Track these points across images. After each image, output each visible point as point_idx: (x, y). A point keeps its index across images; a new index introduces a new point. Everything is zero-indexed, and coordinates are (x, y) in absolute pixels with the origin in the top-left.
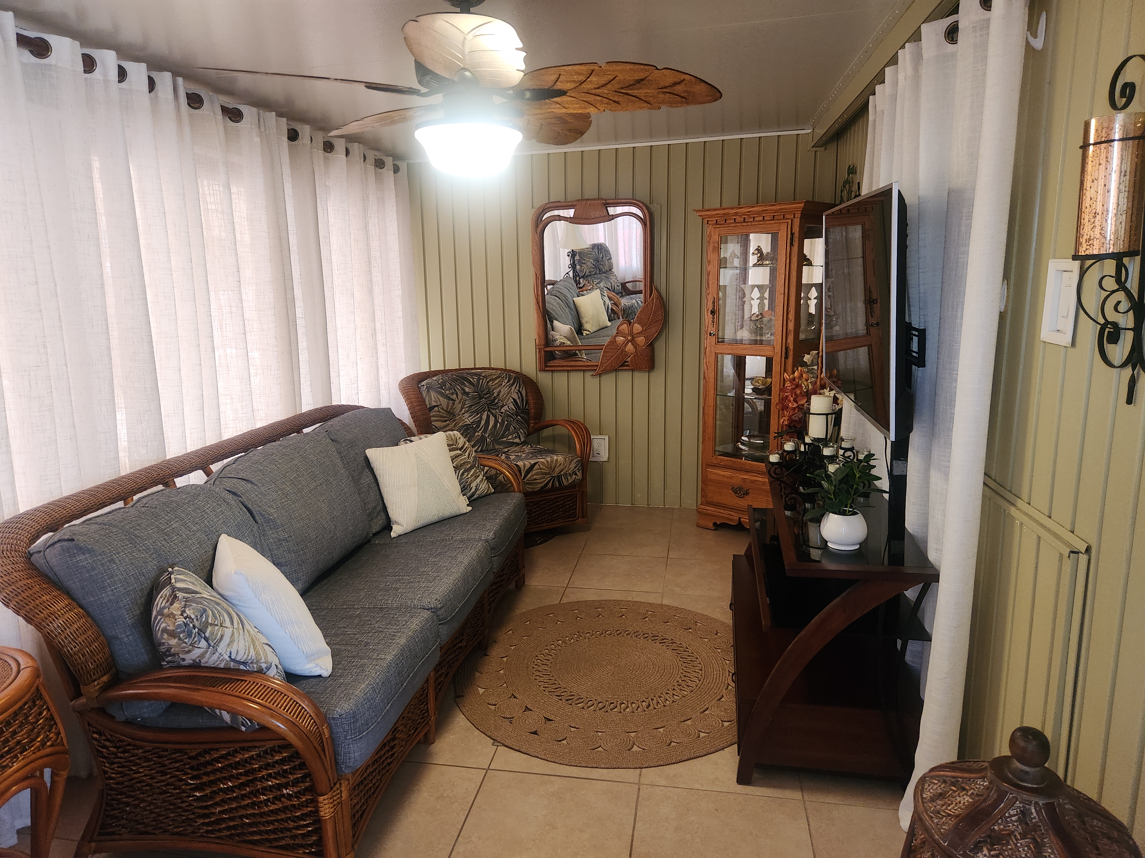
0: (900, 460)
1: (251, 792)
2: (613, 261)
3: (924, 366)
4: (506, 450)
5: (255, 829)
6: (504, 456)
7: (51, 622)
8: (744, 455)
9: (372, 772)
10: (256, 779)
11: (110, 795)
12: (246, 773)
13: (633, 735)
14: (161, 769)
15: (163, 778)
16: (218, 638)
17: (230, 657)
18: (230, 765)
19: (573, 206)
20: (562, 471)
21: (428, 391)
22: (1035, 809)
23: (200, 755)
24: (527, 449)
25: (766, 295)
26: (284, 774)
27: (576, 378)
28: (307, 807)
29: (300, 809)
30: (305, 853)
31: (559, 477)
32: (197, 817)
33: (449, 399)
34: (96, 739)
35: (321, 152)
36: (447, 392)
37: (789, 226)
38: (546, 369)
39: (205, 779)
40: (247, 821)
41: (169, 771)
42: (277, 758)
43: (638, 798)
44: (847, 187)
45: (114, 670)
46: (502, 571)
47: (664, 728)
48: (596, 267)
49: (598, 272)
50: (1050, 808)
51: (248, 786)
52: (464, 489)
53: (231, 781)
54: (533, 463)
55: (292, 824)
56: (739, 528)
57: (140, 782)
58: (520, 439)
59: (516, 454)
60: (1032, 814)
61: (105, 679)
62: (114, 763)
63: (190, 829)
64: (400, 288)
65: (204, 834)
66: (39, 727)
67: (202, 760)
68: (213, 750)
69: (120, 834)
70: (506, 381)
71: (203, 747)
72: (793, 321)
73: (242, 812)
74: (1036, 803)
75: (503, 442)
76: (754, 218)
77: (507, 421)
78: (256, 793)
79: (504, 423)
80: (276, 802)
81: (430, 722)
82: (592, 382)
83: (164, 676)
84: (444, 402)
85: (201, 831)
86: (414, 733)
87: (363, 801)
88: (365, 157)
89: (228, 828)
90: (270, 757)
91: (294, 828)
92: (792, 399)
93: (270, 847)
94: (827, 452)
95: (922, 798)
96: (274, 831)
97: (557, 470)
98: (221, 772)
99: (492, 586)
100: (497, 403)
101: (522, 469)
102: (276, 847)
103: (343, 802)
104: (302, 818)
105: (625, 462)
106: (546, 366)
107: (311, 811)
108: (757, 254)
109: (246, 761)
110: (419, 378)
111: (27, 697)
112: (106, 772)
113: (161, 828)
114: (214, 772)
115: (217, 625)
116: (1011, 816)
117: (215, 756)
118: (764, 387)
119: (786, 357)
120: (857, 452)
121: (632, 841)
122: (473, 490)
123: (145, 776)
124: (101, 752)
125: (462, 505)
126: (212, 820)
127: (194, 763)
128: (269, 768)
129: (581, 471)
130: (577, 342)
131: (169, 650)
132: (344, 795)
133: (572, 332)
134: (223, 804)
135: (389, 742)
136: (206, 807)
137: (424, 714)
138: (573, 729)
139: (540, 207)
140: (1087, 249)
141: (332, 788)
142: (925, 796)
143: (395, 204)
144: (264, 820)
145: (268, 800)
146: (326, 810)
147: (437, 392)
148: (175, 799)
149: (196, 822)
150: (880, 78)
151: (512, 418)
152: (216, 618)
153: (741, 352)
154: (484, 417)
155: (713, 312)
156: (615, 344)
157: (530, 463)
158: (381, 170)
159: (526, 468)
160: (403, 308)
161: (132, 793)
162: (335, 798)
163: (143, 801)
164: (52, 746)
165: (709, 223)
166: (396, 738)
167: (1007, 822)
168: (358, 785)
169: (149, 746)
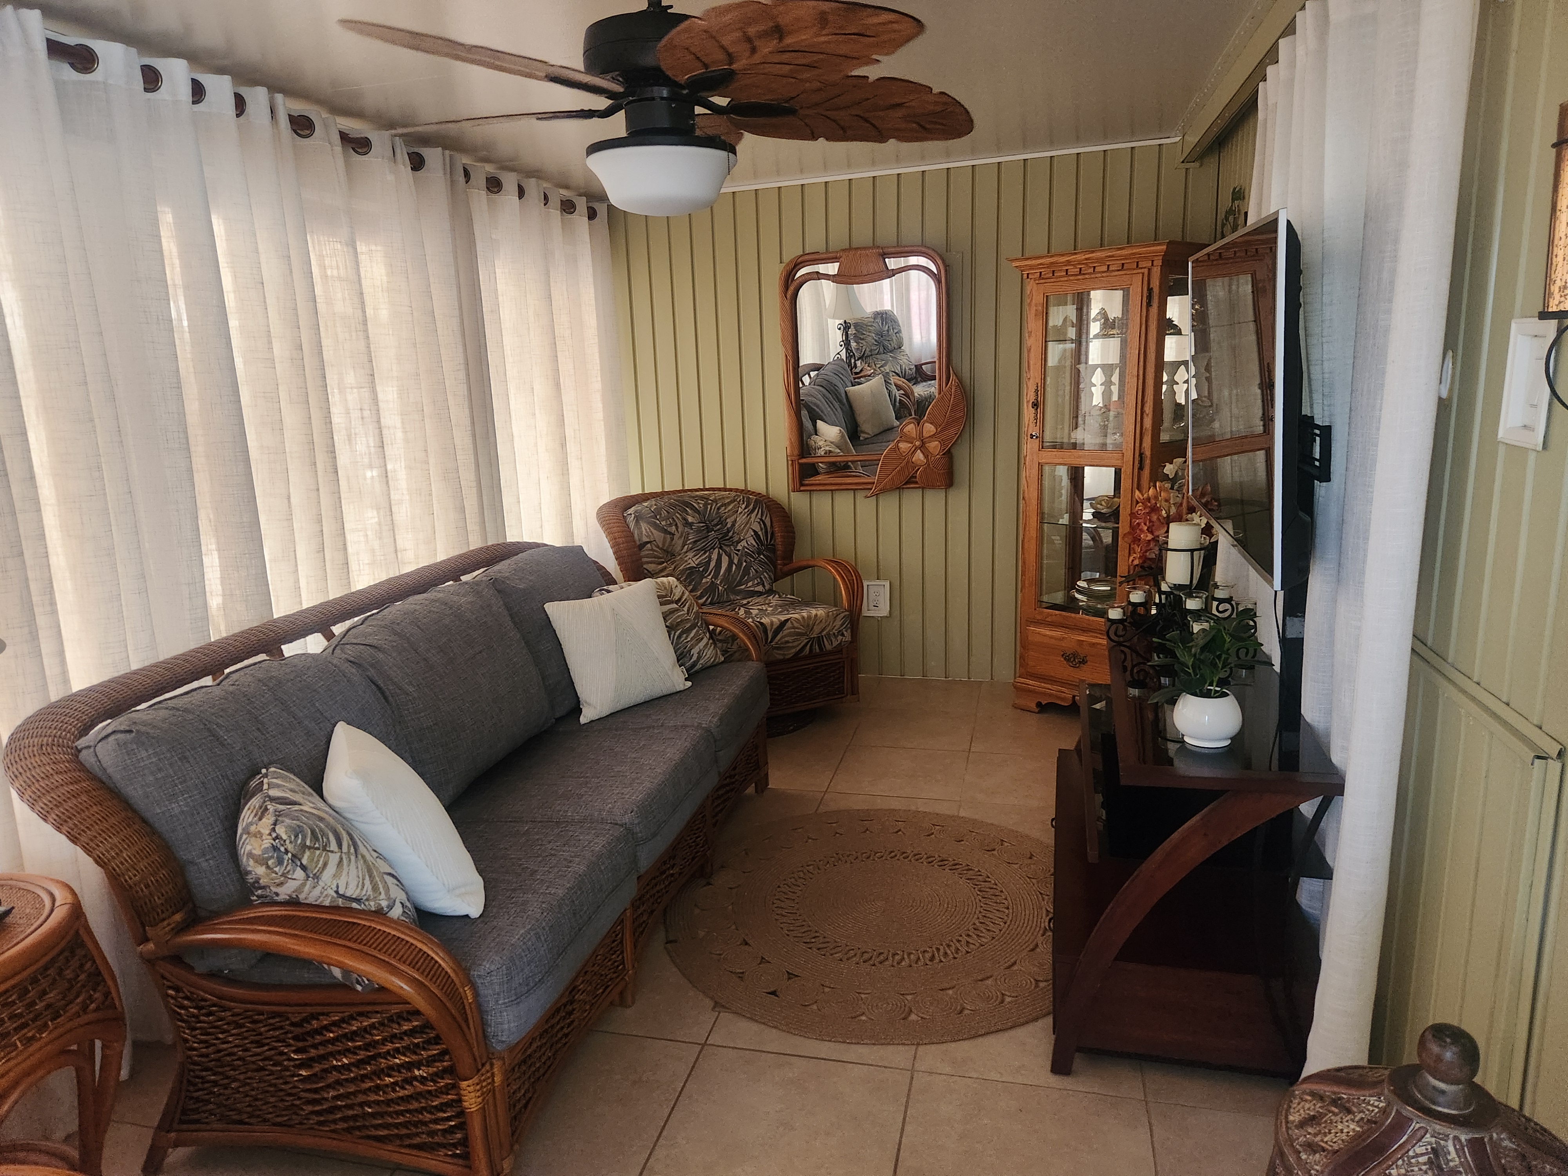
0: (1297, 617)
1: (374, 1073)
2: (904, 334)
3: (1328, 479)
4: (745, 602)
5: (380, 1122)
6: (742, 610)
7: (101, 842)
8: (1081, 607)
9: (541, 1047)
10: (379, 1055)
11: (193, 1071)
12: (367, 1047)
13: (909, 997)
14: (256, 1038)
15: (258, 1050)
16: (319, 866)
17: (337, 892)
18: (345, 1036)
19: (836, 258)
20: (823, 631)
21: (637, 522)
22: (1455, 1146)
23: (307, 1020)
24: (774, 600)
25: (1115, 378)
26: (414, 1049)
27: (844, 501)
28: (448, 1094)
29: (438, 1097)
30: (446, 1155)
31: (819, 640)
32: (304, 1104)
33: (666, 532)
34: (172, 997)
35: (484, 193)
36: (663, 523)
37: (1146, 279)
38: (802, 488)
39: (313, 1052)
40: (370, 1110)
41: (267, 1041)
42: (405, 1028)
43: (909, 1090)
44: (1231, 218)
45: (191, 905)
46: (735, 769)
47: (955, 990)
48: (878, 343)
49: (881, 350)
50: (1476, 1146)
51: (370, 1064)
52: (681, 657)
53: (346, 1057)
54: (783, 619)
55: (428, 1116)
56: (1072, 709)
57: (229, 1055)
58: (764, 586)
59: (760, 607)
60: (1449, 1153)
61: (178, 917)
62: (196, 1029)
63: (296, 1119)
64: (599, 379)
65: (316, 1127)
66: (79, 985)
67: (308, 1027)
68: (323, 1014)
69: (207, 1123)
70: (743, 506)
71: (309, 1009)
72: (1150, 416)
73: (361, 1098)
74: (1456, 1138)
75: (741, 591)
76: (1094, 267)
77: (745, 561)
78: (379, 1073)
79: (742, 564)
80: (407, 1087)
81: (626, 978)
82: (866, 505)
83: (252, 915)
84: (658, 535)
85: (311, 1122)
86: (603, 992)
87: (526, 1086)
88: (546, 198)
89: (344, 1119)
90: (397, 1026)
91: (430, 1122)
92: (1146, 528)
93: (401, 1146)
94: (1192, 604)
95: (1287, 1122)
96: (405, 1125)
97: (817, 629)
98: (333, 1044)
99: (717, 790)
100: (731, 537)
101: (769, 628)
102: (410, 1146)
103: (497, 1089)
104: (441, 1108)
105: (913, 617)
106: (802, 485)
107: (452, 1100)
108: (1099, 320)
109: (365, 1030)
110: (626, 503)
111: (63, 944)
112: (186, 1041)
113: (258, 1116)
114: (323, 1043)
115: (318, 849)
116: (1417, 1156)
117: (325, 1022)
118: (1109, 510)
119: (1141, 468)
120: (1237, 604)
121: (899, 1150)
122: (694, 658)
123: (236, 1046)
124: (179, 1014)
125: (678, 680)
126: (324, 1107)
127: (298, 1030)
128: (395, 1041)
129: (849, 631)
130: (849, 451)
131: (257, 881)
132: (498, 1079)
133: (843, 436)
134: (337, 1087)
135: (565, 1005)
136: (316, 1091)
137: (618, 966)
138: (827, 990)
139: (791, 261)
140: (1560, 303)
141: (478, 1071)
142: (1291, 1118)
143: (590, 264)
144: (392, 1109)
145: (396, 1083)
146: (471, 1101)
147: (649, 523)
148: (277, 1078)
149: (303, 1110)
150: (1272, 56)
151: (753, 557)
152: (317, 839)
153: (1076, 462)
154: (715, 556)
155: (1035, 405)
156: (898, 452)
157: (779, 620)
158: (570, 216)
159: (775, 627)
160: (604, 407)
161: (220, 1070)
162: (484, 1084)
163: (235, 1080)
164: (97, 1009)
165: (1030, 276)
166: (575, 1001)
167: (1410, 1164)
168: (520, 1065)
169: (239, 1008)
